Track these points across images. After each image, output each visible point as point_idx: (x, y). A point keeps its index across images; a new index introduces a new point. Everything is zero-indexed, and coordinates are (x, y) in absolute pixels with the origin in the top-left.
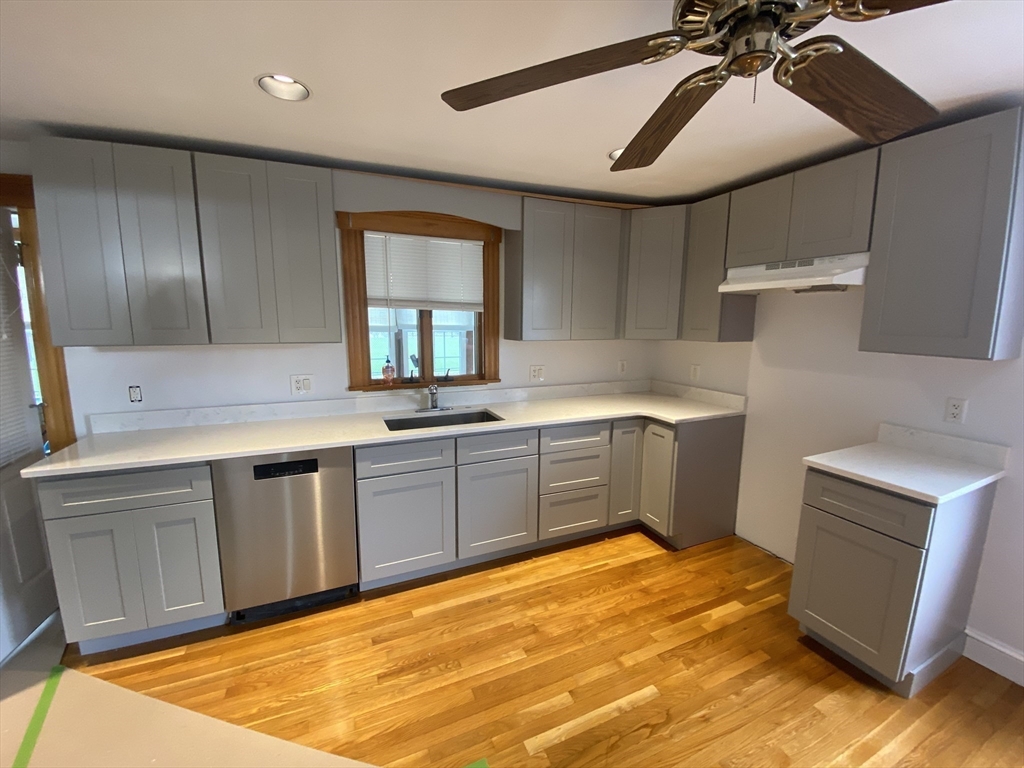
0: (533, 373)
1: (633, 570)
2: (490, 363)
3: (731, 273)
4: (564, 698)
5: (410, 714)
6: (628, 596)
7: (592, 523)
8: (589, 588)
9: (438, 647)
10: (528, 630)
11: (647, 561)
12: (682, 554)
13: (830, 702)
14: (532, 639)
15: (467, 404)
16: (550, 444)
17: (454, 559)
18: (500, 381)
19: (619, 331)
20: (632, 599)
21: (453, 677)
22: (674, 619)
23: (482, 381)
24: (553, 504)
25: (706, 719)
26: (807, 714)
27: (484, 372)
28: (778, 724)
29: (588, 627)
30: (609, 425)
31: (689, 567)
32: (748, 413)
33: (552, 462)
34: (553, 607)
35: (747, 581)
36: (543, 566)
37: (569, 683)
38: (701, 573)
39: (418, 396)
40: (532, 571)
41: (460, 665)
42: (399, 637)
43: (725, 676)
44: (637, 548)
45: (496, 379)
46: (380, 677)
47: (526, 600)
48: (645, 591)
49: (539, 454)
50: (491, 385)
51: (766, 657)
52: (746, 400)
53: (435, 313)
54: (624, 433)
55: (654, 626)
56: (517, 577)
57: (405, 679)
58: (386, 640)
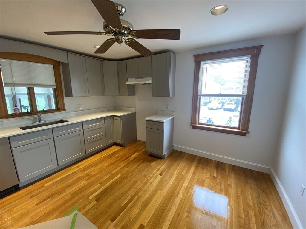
0: (77, 107)
1: (114, 153)
2: (61, 105)
3: (129, 79)
4: (99, 185)
5: (51, 208)
6: (113, 160)
7: (102, 146)
8: (102, 161)
9: (57, 190)
10: (86, 176)
11: (117, 151)
12: (125, 147)
13: (153, 164)
14: (87, 177)
15: (54, 119)
16: (86, 126)
17: (57, 166)
18: (66, 110)
19: (104, 94)
20: (114, 160)
21: (64, 194)
22: (124, 160)
23: (59, 111)
24: (89, 143)
25: (131, 176)
26: (149, 167)
27: (60, 108)
28: (144, 171)
29: (103, 169)
30: (104, 119)
31: (127, 149)
32: (136, 112)
33: (88, 131)
34: (93, 169)
35: (139, 148)
36: (88, 161)
37: (100, 182)
38: (130, 149)
39: (32, 118)
40: (85, 162)
41: (65, 191)
42: (40, 193)
43: (135, 167)
44: (115, 149)
45: (64, 109)
46: (36, 205)
47: (84, 170)
48: (117, 157)
49: (83, 130)
50: (62, 112)
51: (142, 160)
52: (136, 109)
53: (35, 88)
54: (108, 120)
55: (119, 163)
56: (80, 165)
57: (46, 202)
58: (36, 196)
